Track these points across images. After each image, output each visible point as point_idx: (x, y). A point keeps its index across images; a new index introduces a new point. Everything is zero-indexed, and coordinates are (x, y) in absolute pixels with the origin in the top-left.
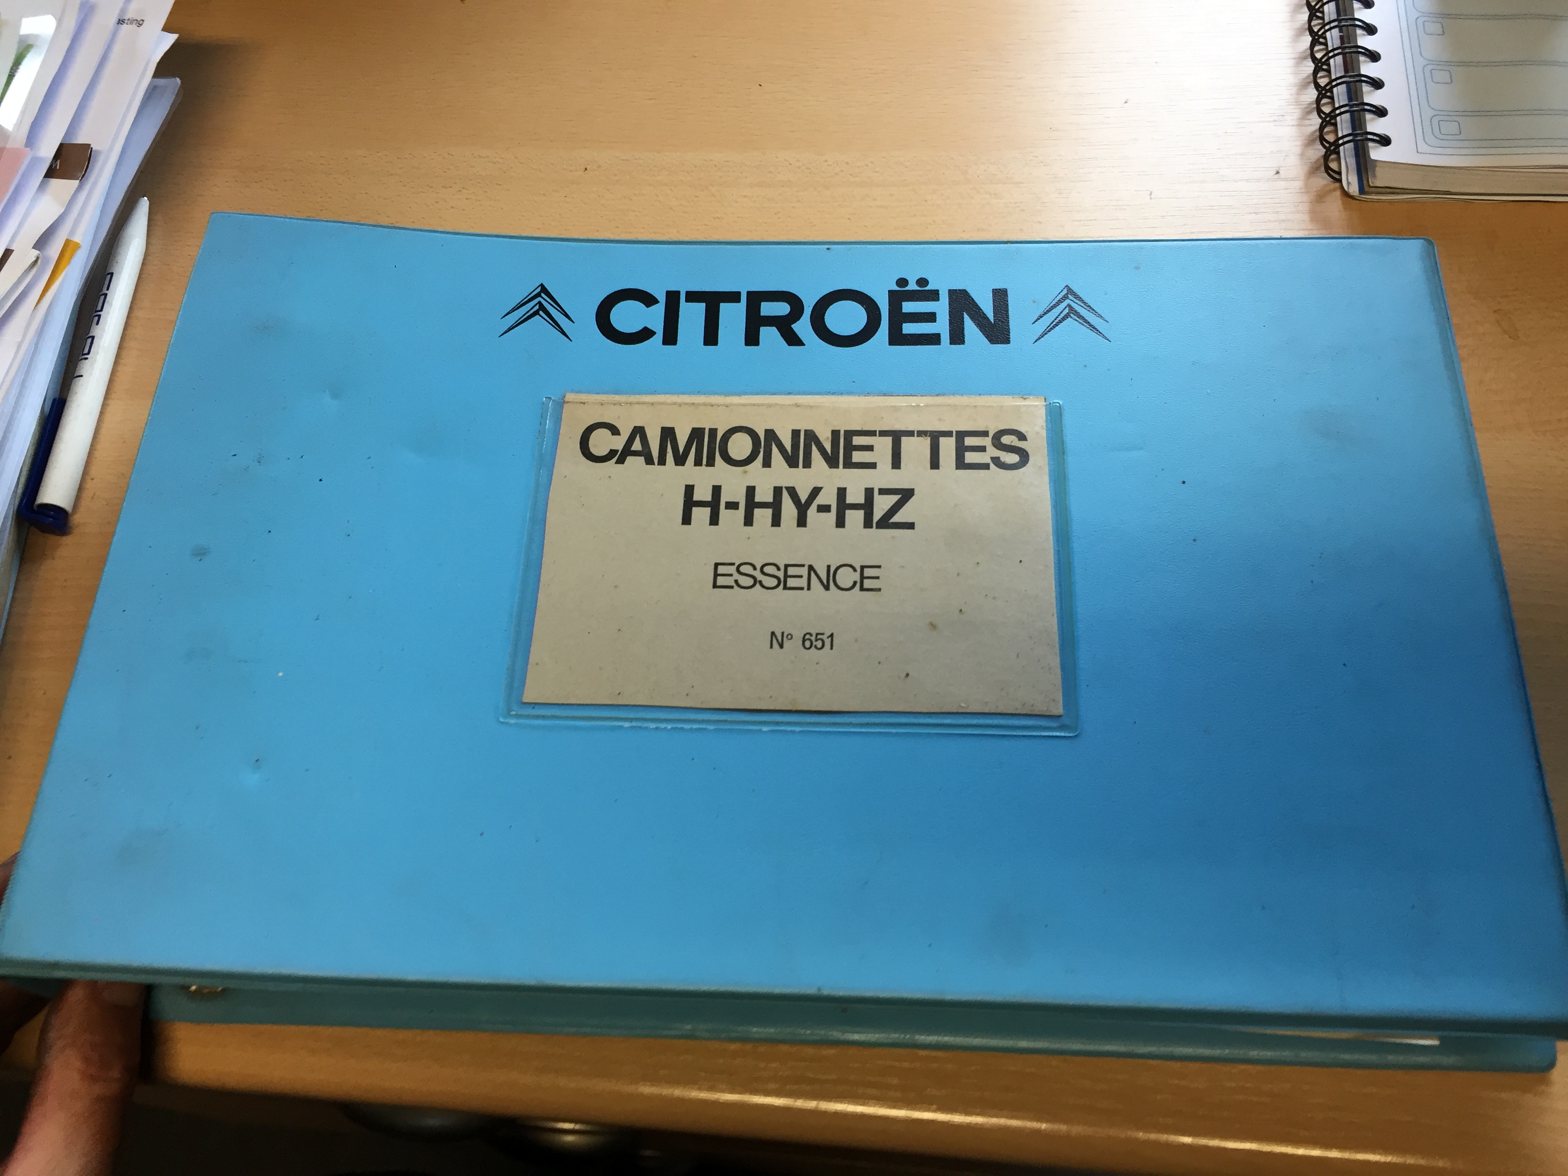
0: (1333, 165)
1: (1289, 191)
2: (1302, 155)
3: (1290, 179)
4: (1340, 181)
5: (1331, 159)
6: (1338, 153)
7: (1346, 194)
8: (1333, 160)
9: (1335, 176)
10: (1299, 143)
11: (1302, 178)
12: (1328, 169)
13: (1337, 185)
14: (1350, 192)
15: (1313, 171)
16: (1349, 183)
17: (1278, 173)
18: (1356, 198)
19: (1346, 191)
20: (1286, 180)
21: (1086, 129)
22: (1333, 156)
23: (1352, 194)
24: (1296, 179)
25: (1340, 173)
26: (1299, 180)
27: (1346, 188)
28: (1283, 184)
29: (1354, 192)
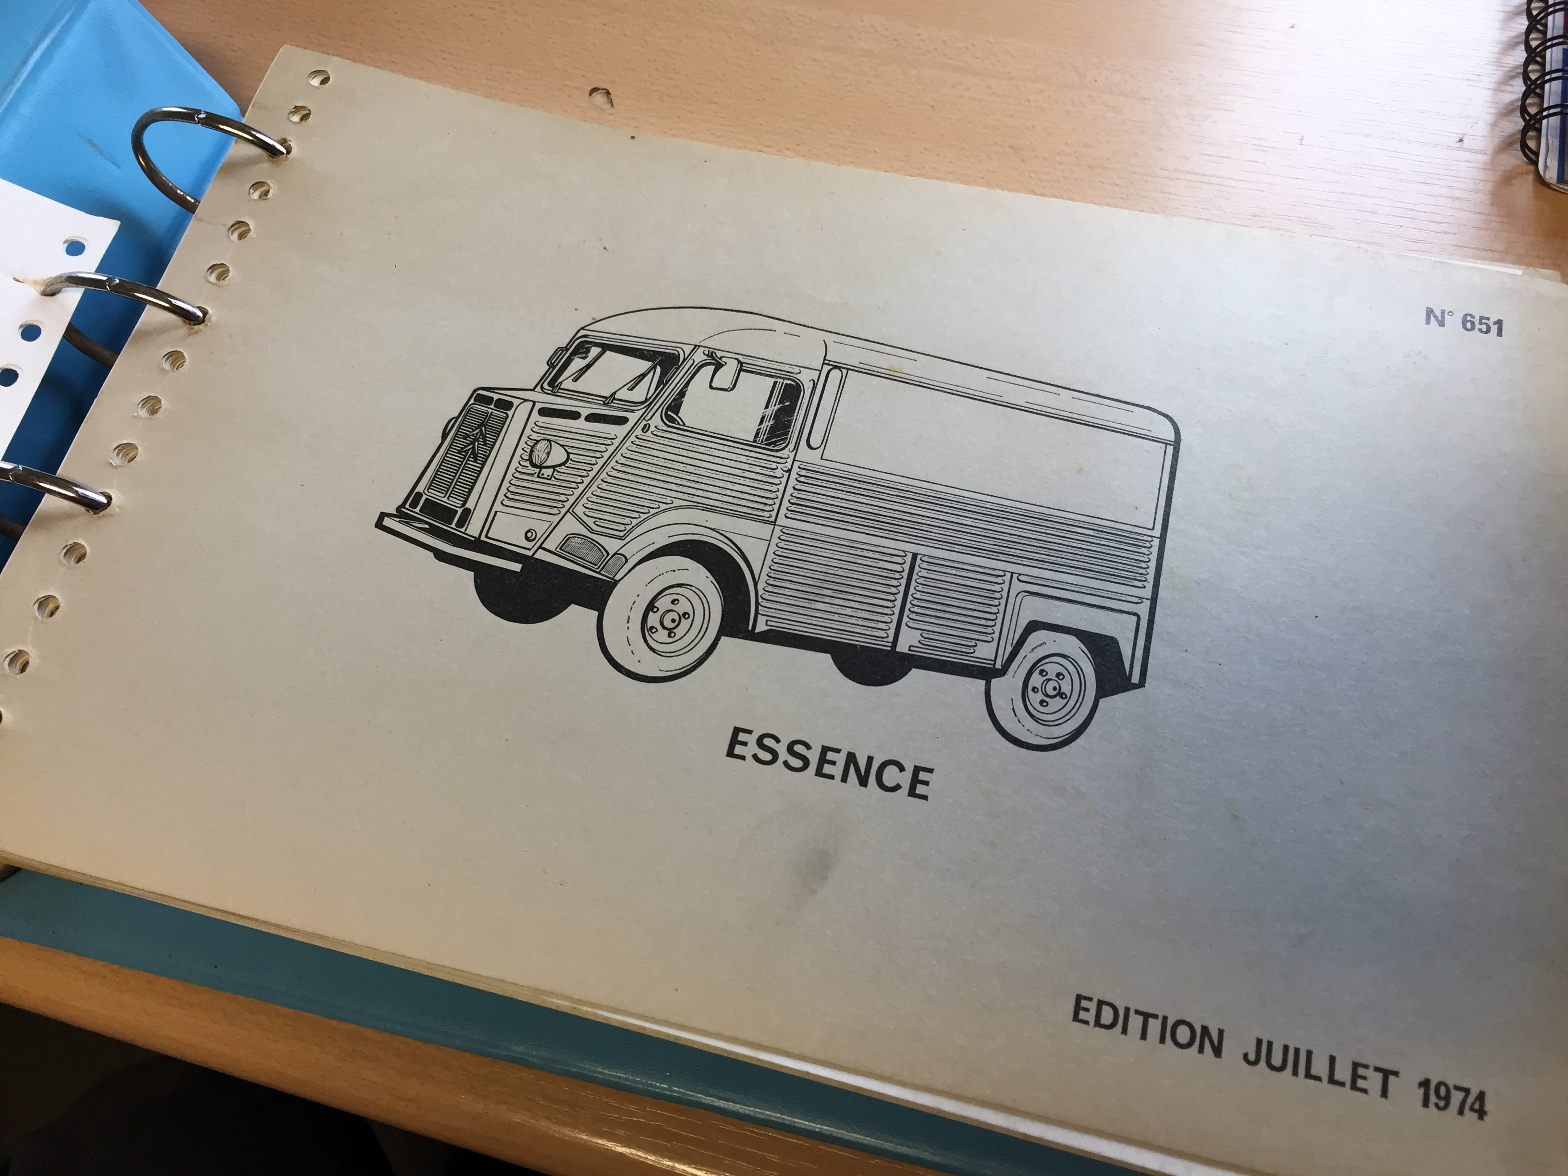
0: (1532, 144)
1: (1472, 165)
2: (1494, 125)
3: (1474, 151)
4: (1536, 163)
5: (1529, 135)
6: (1539, 131)
7: (1540, 180)
8: (1531, 138)
9: (1532, 157)
10: (1492, 111)
11: (1489, 152)
12: (1524, 146)
13: (1532, 168)
14: (1546, 178)
15: (1505, 146)
16: (1546, 167)
17: (1461, 140)
18: (1552, 186)
19: (1541, 176)
20: (1470, 150)
21: (1238, 50)
22: (1531, 134)
23: (1547, 181)
24: (1482, 152)
25: (1537, 154)
26: (1485, 154)
27: (1542, 173)
28: (1466, 155)
29: (1551, 178)
